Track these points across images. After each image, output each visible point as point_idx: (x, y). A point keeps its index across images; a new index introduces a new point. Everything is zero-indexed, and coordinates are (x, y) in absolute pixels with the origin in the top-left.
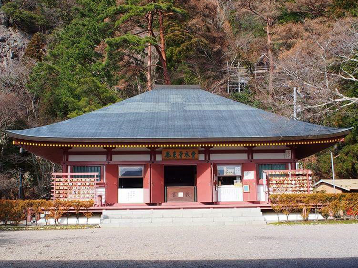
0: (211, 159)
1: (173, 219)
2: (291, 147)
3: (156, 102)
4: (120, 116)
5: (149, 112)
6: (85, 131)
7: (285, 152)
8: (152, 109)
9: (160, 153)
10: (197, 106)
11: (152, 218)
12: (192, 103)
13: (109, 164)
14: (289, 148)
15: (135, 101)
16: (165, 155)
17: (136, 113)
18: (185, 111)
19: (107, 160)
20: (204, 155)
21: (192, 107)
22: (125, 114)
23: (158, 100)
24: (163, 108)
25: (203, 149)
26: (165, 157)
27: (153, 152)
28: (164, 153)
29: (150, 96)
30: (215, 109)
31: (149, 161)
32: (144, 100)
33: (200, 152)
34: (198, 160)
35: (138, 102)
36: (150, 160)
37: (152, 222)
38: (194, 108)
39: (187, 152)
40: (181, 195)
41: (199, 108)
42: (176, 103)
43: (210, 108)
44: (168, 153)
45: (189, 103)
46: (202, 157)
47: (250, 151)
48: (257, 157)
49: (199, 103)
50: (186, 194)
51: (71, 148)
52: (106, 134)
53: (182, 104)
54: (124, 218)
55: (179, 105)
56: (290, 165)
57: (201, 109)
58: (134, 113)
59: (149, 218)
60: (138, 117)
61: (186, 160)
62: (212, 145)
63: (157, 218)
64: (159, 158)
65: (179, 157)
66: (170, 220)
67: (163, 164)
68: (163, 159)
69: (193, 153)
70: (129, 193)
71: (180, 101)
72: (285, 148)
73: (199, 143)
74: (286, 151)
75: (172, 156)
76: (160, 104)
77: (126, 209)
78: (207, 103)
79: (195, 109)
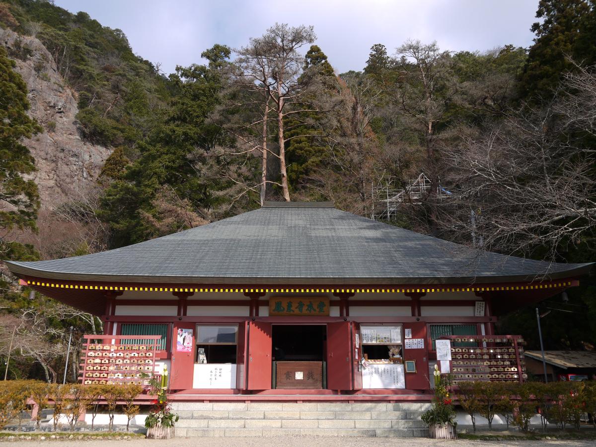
0: (351, 314)
1: (283, 421)
2: (485, 297)
3: (264, 225)
4: (205, 243)
5: (252, 238)
6: (141, 265)
7: (474, 305)
8: (256, 235)
9: (266, 303)
10: (329, 231)
11: (245, 419)
12: (320, 227)
13: (182, 321)
14: (480, 298)
15: (232, 223)
16: (273, 308)
17: (231, 240)
18: (309, 238)
19: (178, 315)
20: (339, 307)
21: (321, 232)
22: (213, 240)
23: (269, 222)
24: (274, 232)
25: (338, 298)
26: (274, 310)
27: (254, 302)
28: (273, 303)
29: (256, 216)
30: (356, 235)
31: (246, 318)
32: (246, 222)
33: (333, 303)
34: (328, 315)
35: (237, 225)
36: (248, 315)
37: (245, 427)
38: (324, 233)
39: (310, 302)
40: (299, 376)
41: (330, 234)
42: (295, 227)
43: (348, 234)
44: (279, 305)
45: (316, 227)
46: (335, 312)
47: (416, 302)
48: (428, 312)
49: (331, 227)
50: (309, 375)
51: (121, 293)
52: (174, 270)
53: (305, 228)
54: (196, 419)
55: (301, 229)
56: (483, 327)
57: (334, 234)
58: (227, 240)
59: (241, 418)
60: (232, 245)
61: (309, 315)
62: (353, 291)
63: (254, 419)
64: (264, 312)
65: (297, 311)
66: (277, 424)
67: (271, 323)
68: (270, 315)
69: (321, 305)
70: (211, 372)
71: (301, 223)
72: (475, 298)
73: (330, 287)
74: (477, 302)
75: (286, 309)
76: (270, 227)
77: (203, 401)
78: (343, 227)
79: (325, 235)
